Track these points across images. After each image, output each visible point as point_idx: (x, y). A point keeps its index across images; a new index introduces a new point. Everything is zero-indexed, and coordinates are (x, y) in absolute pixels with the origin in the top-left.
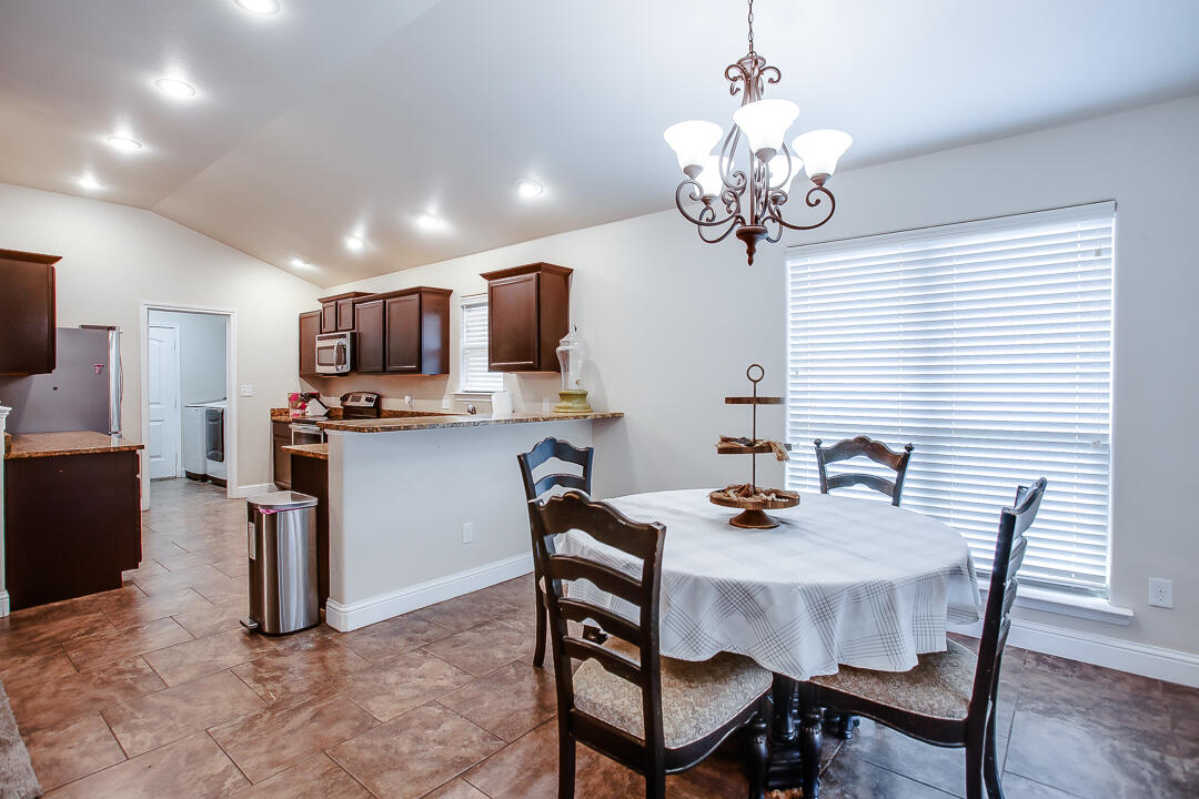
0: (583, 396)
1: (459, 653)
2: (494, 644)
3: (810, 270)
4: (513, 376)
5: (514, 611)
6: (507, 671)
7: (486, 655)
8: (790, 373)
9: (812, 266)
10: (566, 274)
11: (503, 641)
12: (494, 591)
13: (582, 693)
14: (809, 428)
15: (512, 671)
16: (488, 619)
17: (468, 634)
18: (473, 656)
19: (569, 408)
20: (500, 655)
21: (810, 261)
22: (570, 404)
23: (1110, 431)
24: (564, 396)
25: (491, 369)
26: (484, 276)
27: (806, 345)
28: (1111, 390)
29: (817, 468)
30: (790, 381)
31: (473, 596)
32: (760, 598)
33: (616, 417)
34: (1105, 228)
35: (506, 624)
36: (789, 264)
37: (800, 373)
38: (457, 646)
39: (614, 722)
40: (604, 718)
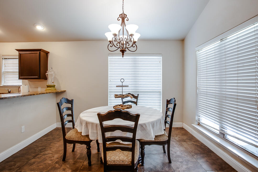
0: (54, 86)
1: (35, 166)
2: (45, 160)
3: (113, 59)
4: (26, 81)
5: (44, 149)
6: (55, 166)
7: (45, 164)
8: (109, 81)
9: (114, 58)
10: (47, 53)
11: (47, 158)
12: (33, 145)
13: (110, 159)
14: (113, 92)
15: (57, 165)
16: (37, 154)
17: (33, 160)
18: (41, 165)
19: (50, 89)
20: (50, 162)
21: (113, 57)
22: (50, 88)
23: (161, 90)
24: (48, 86)
25: (20, 78)
26: (17, 50)
27: (112, 75)
28: (161, 84)
29: (121, 100)
30: (109, 82)
31: (26, 148)
32: (144, 126)
33: (64, 91)
34: (160, 58)
35: (45, 153)
36: (109, 58)
37: (111, 81)
38: (32, 165)
39: (121, 163)
40: (118, 163)
